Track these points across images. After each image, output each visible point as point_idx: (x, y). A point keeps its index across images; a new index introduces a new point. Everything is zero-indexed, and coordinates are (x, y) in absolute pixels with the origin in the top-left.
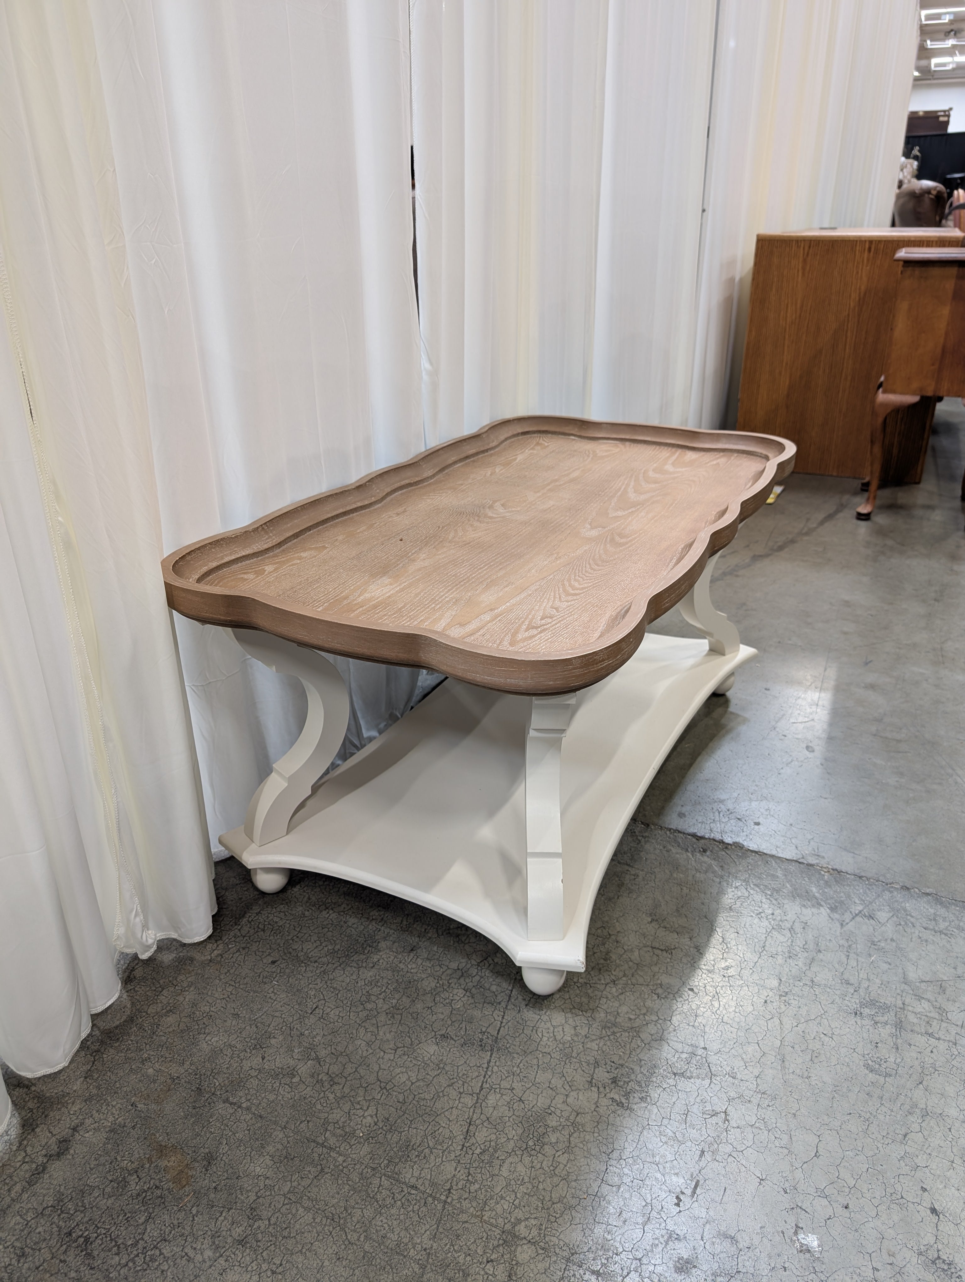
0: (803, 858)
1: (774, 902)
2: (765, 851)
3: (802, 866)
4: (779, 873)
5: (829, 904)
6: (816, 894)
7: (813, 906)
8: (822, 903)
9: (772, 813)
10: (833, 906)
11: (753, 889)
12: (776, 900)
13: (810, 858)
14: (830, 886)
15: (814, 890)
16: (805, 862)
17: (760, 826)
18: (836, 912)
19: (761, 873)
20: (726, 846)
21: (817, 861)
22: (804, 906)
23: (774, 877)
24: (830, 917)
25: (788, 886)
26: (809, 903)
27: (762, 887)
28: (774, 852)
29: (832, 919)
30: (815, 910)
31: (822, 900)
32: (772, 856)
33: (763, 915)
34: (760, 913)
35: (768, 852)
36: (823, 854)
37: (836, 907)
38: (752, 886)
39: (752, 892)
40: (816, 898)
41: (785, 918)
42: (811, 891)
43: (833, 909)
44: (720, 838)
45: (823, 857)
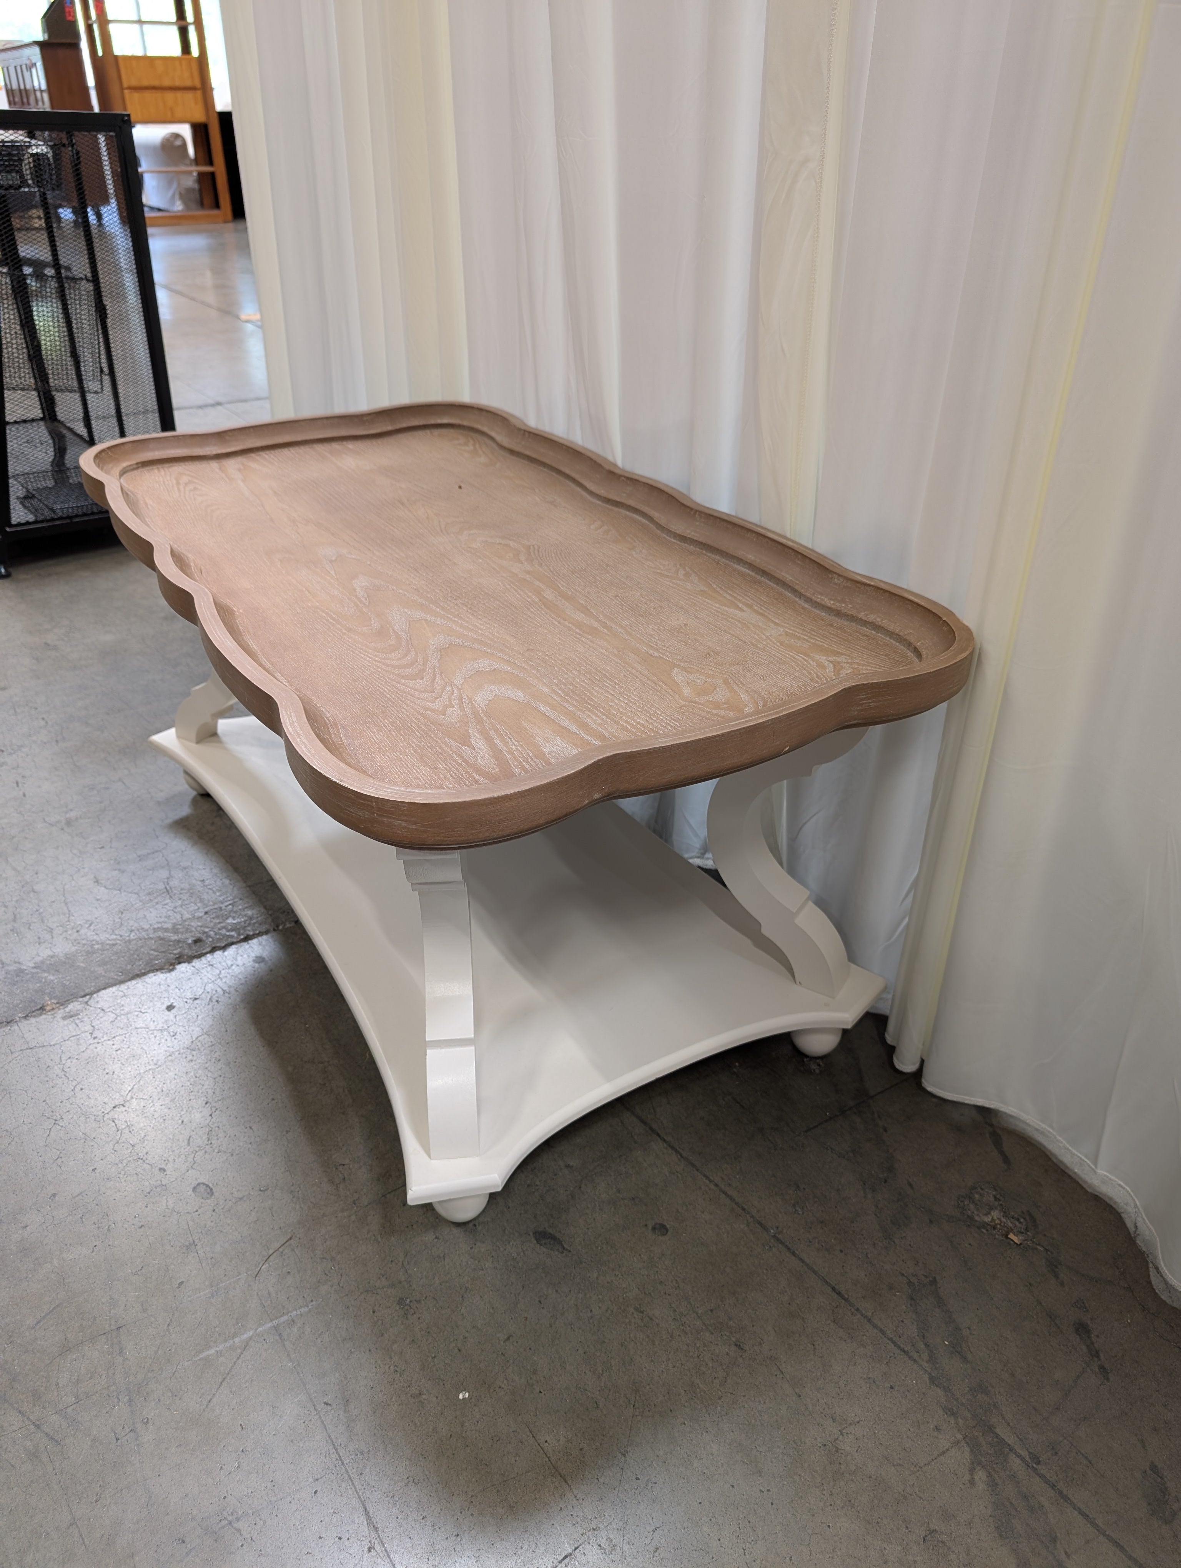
0: (86, 1002)
1: (84, 942)
2: (134, 982)
3: (83, 993)
4: (100, 970)
5: (27, 974)
6: (46, 975)
7: (42, 962)
8: (35, 970)
9: (165, 1033)
10: (21, 974)
11: (115, 939)
12: (84, 945)
13: (79, 1007)
14: (37, 991)
15: (52, 978)
16: (80, 1000)
17: (164, 1007)
18: (15, 971)
19: (119, 958)
20: (181, 959)
21: (67, 1009)
22: (52, 957)
23: (103, 963)
24: (19, 963)
25: (82, 965)
26: (48, 962)
27: (108, 947)
28: (123, 987)
29: (15, 962)
30: (40, 959)
31: (37, 973)
32: (122, 982)
33: (87, 926)
34: (90, 925)
35: (129, 983)
36: (66, 1022)
37: (17, 976)
38: (118, 942)
39: (114, 937)
40: (44, 971)
41: (64, 936)
42: (53, 975)
43: (20, 972)
44: (193, 964)
45: (64, 1018)
